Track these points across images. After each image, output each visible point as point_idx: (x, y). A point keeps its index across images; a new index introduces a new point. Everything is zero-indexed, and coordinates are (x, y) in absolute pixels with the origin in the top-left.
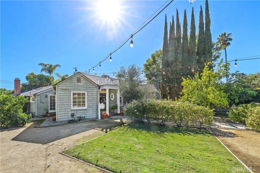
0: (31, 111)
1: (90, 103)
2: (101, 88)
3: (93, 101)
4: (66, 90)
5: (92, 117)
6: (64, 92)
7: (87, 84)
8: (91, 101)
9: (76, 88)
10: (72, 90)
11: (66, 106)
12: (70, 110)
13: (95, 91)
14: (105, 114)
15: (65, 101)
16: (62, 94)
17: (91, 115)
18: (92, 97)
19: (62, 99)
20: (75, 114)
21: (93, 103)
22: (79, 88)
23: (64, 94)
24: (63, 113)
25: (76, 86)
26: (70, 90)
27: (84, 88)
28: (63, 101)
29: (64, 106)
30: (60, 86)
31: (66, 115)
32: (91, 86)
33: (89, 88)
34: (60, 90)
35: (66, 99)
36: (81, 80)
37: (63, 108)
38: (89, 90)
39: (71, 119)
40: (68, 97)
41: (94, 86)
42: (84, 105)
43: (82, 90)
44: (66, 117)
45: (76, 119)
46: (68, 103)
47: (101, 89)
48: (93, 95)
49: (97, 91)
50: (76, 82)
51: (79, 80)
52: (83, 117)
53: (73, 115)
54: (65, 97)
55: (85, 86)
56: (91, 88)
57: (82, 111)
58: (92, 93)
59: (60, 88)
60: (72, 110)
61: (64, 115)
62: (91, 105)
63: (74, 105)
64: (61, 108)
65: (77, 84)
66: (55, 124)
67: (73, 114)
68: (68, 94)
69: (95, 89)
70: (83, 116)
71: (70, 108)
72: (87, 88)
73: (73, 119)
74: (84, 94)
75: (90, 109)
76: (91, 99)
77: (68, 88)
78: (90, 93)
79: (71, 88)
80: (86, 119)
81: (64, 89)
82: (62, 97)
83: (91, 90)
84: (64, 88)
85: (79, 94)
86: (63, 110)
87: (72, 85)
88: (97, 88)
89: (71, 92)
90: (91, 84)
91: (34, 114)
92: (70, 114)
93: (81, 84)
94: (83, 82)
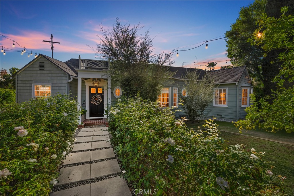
2: (72, 77)
4: (26, 82)
6: (25, 85)
7: (52, 72)
10: (33, 81)
13: (64, 82)
16: (22, 88)
22: (41, 78)
23: (24, 88)
25: (39, 75)
26: (30, 82)
27: (49, 78)
30: (20, 76)
32: (58, 75)
33: (56, 78)
34: (20, 82)
36: (45, 66)
38: (55, 82)
40: (28, 91)
41: (62, 75)
43: (45, 81)
47: (72, 79)
48: (60, 88)
50: (39, 69)
51: (42, 67)
54: (26, 91)
55: (50, 75)
56: (59, 78)
58: (60, 85)
59: (20, 79)
65: (39, 72)
69: (64, 78)
72: (52, 78)
77: (29, 79)
78: (57, 85)
79: (32, 79)
81: (25, 81)
83: (58, 81)
84: (25, 79)
87: (33, 74)
88: (66, 77)
89: (33, 84)
90: (58, 72)
93: (44, 72)
94: (48, 68)
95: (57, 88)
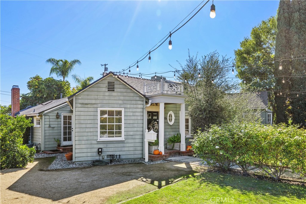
0: (34, 142)
1: (130, 129)
2: (150, 101)
3: (135, 125)
4: (89, 106)
5: (132, 157)
6: (86, 109)
7: (125, 94)
8: (131, 125)
9: (105, 102)
10: (99, 105)
11: (89, 134)
12: (95, 142)
13: (139, 106)
14: (157, 152)
15: (88, 126)
16: (82, 113)
17: (132, 153)
18: (133, 118)
19: (82, 122)
20: (104, 150)
21: (135, 129)
22: (110, 102)
23: (86, 113)
24: (84, 146)
25: (107, 98)
26: (95, 106)
27: (120, 102)
28: (84, 126)
29: (85, 134)
30: (80, 98)
31: (89, 150)
32: (132, 98)
33: (129, 102)
34: (80, 106)
35: (89, 122)
36: (116, 86)
37: (85, 138)
38: (128, 106)
39: (97, 158)
40: (92, 117)
41: (138, 98)
42: (120, 133)
43: (116, 105)
44: (89, 154)
45: (106, 158)
46: (92, 130)
47: (150, 104)
48: (134, 114)
49: (142, 106)
50: (107, 90)
51: (111, 87)
52: (118, 156)
53: (100, 152)
54: (88, 118)
55: (122, 98)
56: (133, 102)
57: (116, 145)
58: (134, 110)
59: (80, 101)
60: (99, 143)
61: (85, 150)
62: (131, 133)
63: (102, 133)
64: (81, 138)
65: (107, 94)
66: (71, 166)
67: (100, 150)
68: (92, 113)
69: (140, 102)
70: (118, 153)
71: (95, 138)
72: (125, 102)
73: (101, 158)
74: (119, 113)
75: (130, 141)
76: (131, 122)
77: (93, 102)
78: (131, 110)
79: (98, 102)
80: (122, 160)
81: (86, 104)
82: (82, 118)
83: (132, 106)
84: (86, 101)
85: (111, 113)
86: (83, 142)
87: (99, 96)
88: (143, 101)
89: (98, 108)
90: (132, 94)
91: (39, 146)
92: (96, 150)
93: (114, 94)
94: (119, 90)
95: (131, 114)
